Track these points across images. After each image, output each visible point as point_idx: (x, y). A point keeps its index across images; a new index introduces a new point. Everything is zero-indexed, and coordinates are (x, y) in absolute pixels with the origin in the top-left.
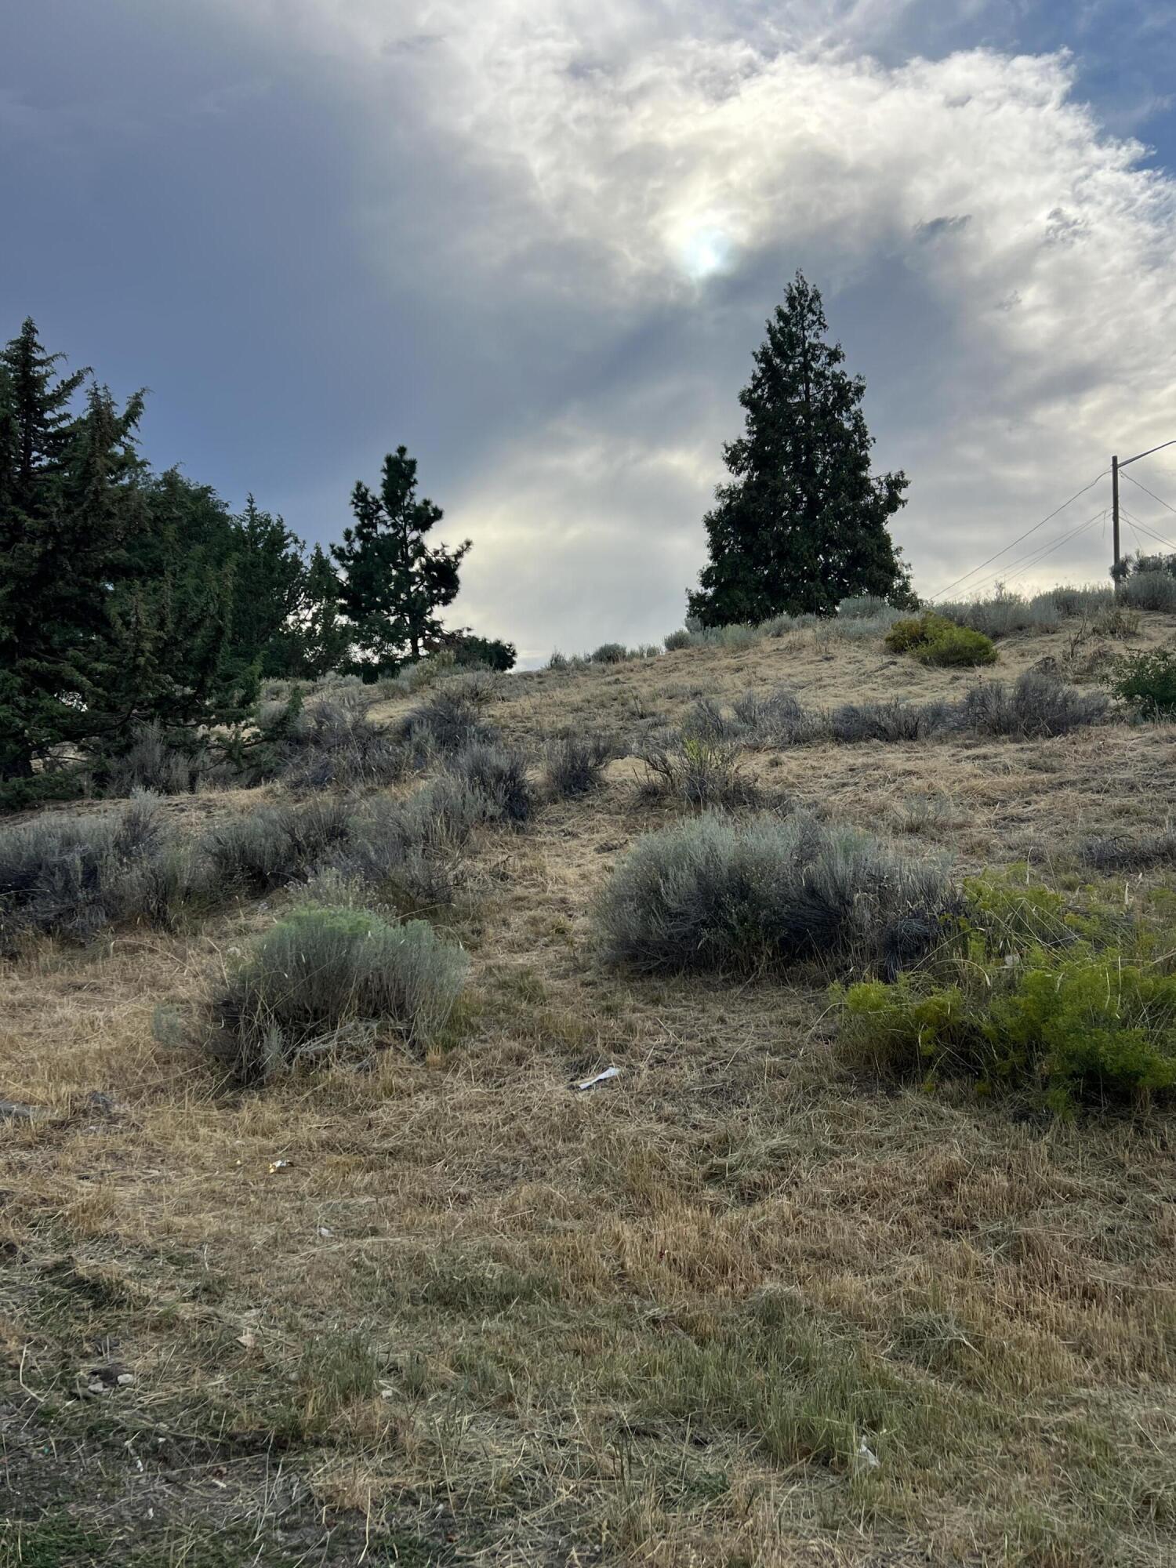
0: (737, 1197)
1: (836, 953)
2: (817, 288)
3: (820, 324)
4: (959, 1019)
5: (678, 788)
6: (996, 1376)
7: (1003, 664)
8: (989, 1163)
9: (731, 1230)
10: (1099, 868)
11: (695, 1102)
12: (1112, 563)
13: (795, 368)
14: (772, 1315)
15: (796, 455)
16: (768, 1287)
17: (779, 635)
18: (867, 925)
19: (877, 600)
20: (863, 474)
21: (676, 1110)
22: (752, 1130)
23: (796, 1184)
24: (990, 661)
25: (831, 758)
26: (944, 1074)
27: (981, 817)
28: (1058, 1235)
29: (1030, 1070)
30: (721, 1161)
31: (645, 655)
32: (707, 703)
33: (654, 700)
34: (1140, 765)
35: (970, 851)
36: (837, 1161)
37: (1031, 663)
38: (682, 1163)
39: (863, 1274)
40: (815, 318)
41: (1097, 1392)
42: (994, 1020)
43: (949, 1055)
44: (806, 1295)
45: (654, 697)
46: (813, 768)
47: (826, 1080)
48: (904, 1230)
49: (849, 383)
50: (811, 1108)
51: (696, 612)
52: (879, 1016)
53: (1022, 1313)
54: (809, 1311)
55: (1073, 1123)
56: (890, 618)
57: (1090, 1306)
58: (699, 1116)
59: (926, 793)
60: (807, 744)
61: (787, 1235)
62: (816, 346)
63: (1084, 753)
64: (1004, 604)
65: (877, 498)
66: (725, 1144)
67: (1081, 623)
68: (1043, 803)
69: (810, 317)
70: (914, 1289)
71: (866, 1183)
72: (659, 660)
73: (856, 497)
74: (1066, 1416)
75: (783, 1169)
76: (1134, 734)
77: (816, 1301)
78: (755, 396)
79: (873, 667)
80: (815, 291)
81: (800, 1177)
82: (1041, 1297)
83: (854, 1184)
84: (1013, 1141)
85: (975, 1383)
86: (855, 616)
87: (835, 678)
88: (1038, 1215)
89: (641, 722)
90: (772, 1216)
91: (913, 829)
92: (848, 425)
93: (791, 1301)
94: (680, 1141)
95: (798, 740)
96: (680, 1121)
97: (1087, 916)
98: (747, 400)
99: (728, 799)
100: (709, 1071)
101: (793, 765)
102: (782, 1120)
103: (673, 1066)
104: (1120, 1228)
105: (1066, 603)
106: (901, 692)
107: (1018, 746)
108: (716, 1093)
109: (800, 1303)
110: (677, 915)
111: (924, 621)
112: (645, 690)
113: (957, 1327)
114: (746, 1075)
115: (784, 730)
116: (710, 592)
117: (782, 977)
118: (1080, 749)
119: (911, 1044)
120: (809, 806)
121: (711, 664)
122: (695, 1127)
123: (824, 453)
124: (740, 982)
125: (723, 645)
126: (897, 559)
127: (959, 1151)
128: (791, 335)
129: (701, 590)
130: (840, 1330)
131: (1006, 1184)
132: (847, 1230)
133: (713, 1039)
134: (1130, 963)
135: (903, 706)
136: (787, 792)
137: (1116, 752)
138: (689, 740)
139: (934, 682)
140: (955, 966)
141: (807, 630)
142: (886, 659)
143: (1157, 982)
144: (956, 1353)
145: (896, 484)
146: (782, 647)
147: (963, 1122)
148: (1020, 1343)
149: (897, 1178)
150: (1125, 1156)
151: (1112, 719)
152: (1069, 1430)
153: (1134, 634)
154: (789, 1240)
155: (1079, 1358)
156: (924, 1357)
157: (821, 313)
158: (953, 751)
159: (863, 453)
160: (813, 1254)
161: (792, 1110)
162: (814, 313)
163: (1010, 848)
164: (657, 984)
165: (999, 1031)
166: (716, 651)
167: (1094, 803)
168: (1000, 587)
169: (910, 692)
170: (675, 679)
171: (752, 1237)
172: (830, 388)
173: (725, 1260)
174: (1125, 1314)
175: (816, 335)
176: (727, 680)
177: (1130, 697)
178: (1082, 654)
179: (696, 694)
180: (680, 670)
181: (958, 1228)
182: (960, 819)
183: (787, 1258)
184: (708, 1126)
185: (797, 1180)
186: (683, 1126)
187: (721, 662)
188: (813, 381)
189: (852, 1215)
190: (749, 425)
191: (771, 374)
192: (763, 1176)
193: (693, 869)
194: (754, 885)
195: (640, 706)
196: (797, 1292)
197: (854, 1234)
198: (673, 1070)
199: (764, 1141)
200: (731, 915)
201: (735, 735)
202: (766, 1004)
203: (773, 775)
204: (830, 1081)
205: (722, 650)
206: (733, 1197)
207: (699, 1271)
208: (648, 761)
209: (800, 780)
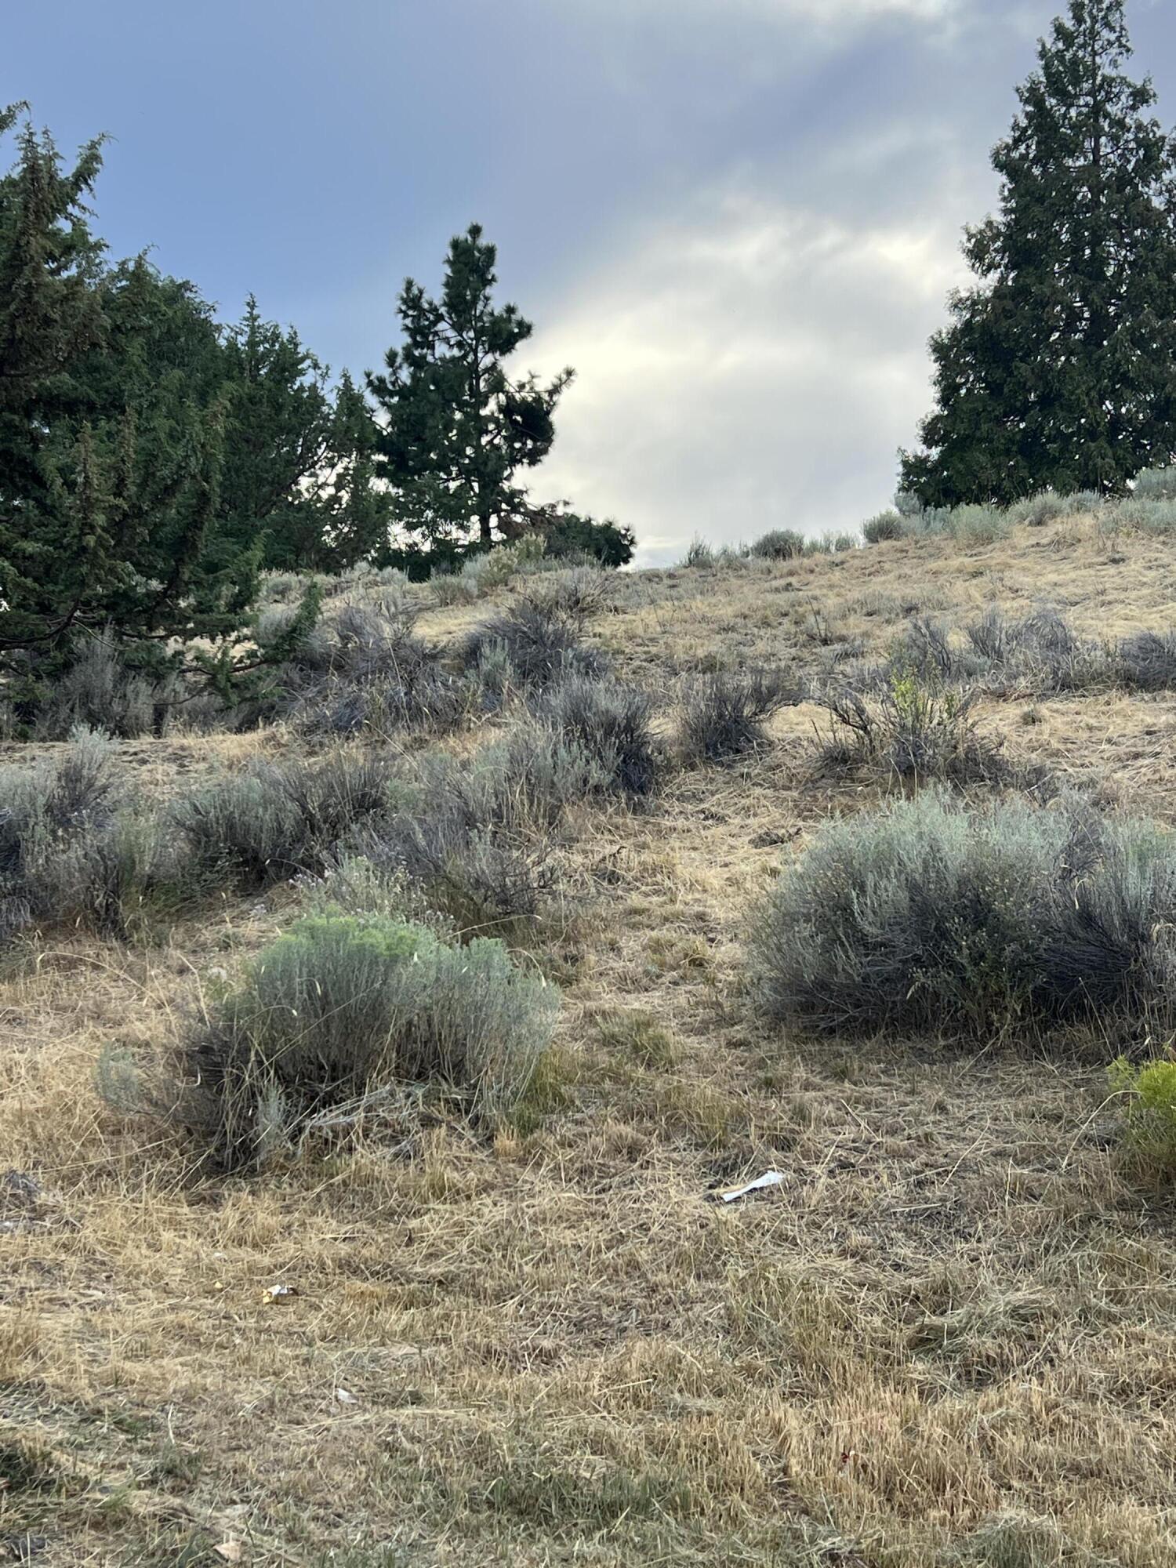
0: (959, 1377)
1: (1121, 1012)
3: (1121, 46)
5: (880, 754)
9: (951, 1425)
11: (898, 1230)
13: (1079, 114)
14: (1011, 1557)
15: (1076, 246)
16: (1007, 1515)
17: (1040, 522)
21: (868, 1240)
22: (985, 1277)
23: (1051, 1361)
25: (1117, 713)
30: (936, 1320)
31: (833, 548)
32: (927, 625)
33: (844, 617)
36: (1115, 1329)
38: (877, 1321)
39: (1152, 1504)
40: (1113, 37)
44: (1065, 1531)
45: (845, 613)
46: (1090, 728)
47: (1100, 1206)
49: (1163, 139)
50: (1076, 1247)
51: (912, 484)
54: (1070, 1555)
58: (904, 1251)
60: (1081, 691)
61: (1038, 1437)
62: (1113, 80)
66: (942, 1296)
69: (1106, 34)
71: (1160, 1366)
72: (854, 557)
75: (1031, 1337)
77: (1081, 1540)
78: (1015, 155)
81: (1057, 1351)
83: (1141, 1366)
86: (1158, 497)
87: (1126, 590)
89: (825, 650)
90: (1015, 1408)
93: (1042, 1537)
94: (874, 1286)
95: (1067, 684)
96: (874, 1257)
98: (1002, 163)
99: (955, 771)
100: (920, 1184)
101: (1059, 722)
102: (1030, 1263)
103: (865, 1173)
108: (931, 1217)
109: (1055, 1542)
110: (876, 946)
112: (831, 602)
114: (976, 1192)
115: (1047, 669)
116: (935, 453)
117: (1035, 1046)
120: (1083, 786)
121: (933, 565)
122: (897, 1267)
123: (1120, 245)
124: (971, 1052)
125: (953, 535)
128: (1075, 61)
129: (921, 450)
132: (1129, 1434)
133: (927, 1136)
136: (1048, 763)
138: (899, 681)
141: (1084, 516)
146: (1045, 541)
154: (1040, 1447)
157: (1122, 28)
160: (1076, 1468)
161: (1047, 1249)
162: (1112, 29)
164: (844, 1049)
166: (943, 544)
170: (878, 585)
171: (982, 1438)
172: (1132, 145)
173: (941, 1470)
175: (1114, 63)
176: (959, 590)
179: (910, 610)
180: (887, 572)
183: (1036, 1472)
184: (916, 1266)
185: (1053, 1355)
186: (879, 1264)
187: (949, 562)
188: (1106, 135)
189: (1137, 1413)
190: (1004, 199)
191: (1041, 122)
192: (1000, 1346)
193: (903, 877)
194: (997, 905)
195: (822, 626)
196: (1051, 1524)
197: (1140, 1442)
198: (865, 1180)
199: (1003, 1293)
200: (960, 949)
201: (970, 675)
202: (1009, 1086)
203: (1027, 737)
204: (1107, 1208)
205: (952, 543)
206: (953, 1375)
207: (902, 1485)
208: (836, 710)
209: (1070, 746)
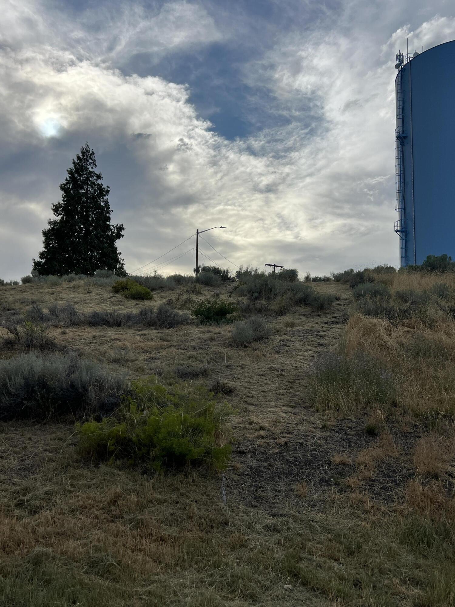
0: (28, 513)
1: (80, 410)
2: (93, 150)
3: (94, 164)
4: (125, 436)
5: (21, 341)
6: (125, 575)
7: (155, 300)
8: (130, 491)
9: (24, 526)
10: (181, 377)
11: (15, 474)
12: (195, 267)
13: (83, 179)
14: (37, 561)
15: (82, 212)
16: (36, 549)
17: (70, 281)
18: (93, 399)
19: (110, 272)
20: (108, 223)
21: (6, 477)
22: (38, 484)
23: (54, 505)
24: (150, 298)
25: (86, 332)
26: (117, 458)
27: (142, 357)
28: (153, 518)
29: (149, 455)
30: (23, 498)
31: (12, 284)
32: (37, 307)
33: (14, 303)
34: (198, 341)
35: (136, 370)
36: (72, 495)
37: (164, 300)
38: (6, 500)
39: (77, 540)
40: (92, 162)
41: (162, 577)
42: (138, 436)
43: (120, 450)
44: (53, 551)
45: (15, 302)
46: (79, 335)
47: (71, 462)
48: (96, 520)
49: (104, 188)
50: (64, 474)
51: (36, 268)
52: (94, 435)
53: (137, 550)
54: (54, 558)
55: (163, 474)
56: (114, 279)
57: (162, 544)
58: (16, 479)
59: (122, 348)
60: (77, 326)
61: (48, 527)
62: (92, 172)
63: (179, 335)
64: (157, 278)
65: (113, 233)
66: (26, 491)
67: (182, 288)
68: (164, 353)
69: (90, 161)
70: (97, 544)
71: (82, 503)
72: (18, 287)
73: (105, 232)
74: (149, 588)
75: (49, 499)
76: (197, 329)
77: (57, 553)
78: (66, 187)
79: (106, 297)
80: (93, 152)
81: (56, 502)
82: (145, 542)
83: (77, 504)
84: (140, 483)
85: (117, 579)
86: (101, 277)
87: (91, 300)
88: (147, 511)
89: (8, 312)
90: (43, 519)
91: (116, 361)
92: (102, 204)
93: (46, 554)
94: (6, 490)
95: (74, 324)
96: (7, 482)
97: (174, 395)
98: (63, 188)
99: (42, 347)
100: (22, 460)
101: (71, 334)
102: (51, 480)
103: (6, 459)
104: (176, 513)
105: (177, 280)
106: (116, 308)
107: (157, 331)
108: (24, 470)
109: (50, 554)
110: (14, 395)
111: (127, 281)
112: (11, 299)
113: (112, 558)
114: (38, 461)
115: (69, 320)
116: (43, 261)
117: (57, 420)
118: (178, 334)
119: (106, 446)
120: (75, 351)
121: (41, 291)
122: (13, 484)
123: (93, 213)
124: (40, 423)
125: (46, 283)
126: (119, 257)
127: (120, 487)
128: (82, 166)
129: (39, 260)
130: (65, 564)
131: (136, 500)
132: (73, 522)
133: (25, 447)
134: (187, 413)
135: (116, 313)
136: (67, 345)
137: (190, 335)
138: (27, 322)
139: (129, 305)
140: (124, 415)
141: (82, 281)
142: (112, 295)
143: (195, 420)
144: (110, 568)
145: (120, 228)
146: (71, 286)
147: (122, 476)
148: (135, 562)
149: (95, 500)
150: (180, 486)
151: (191, 323)
152: (149, 593)
153: (200, 293)
154: (48, 529)
155: (156, 565)
156: (98, 571)
157: (94, 160)
158: (133, 332)
159: (108, 215)
160: (58, 534)
161: (56, 475)
162: (92, 160)
163: (151, 369)
164: (3, 424)
165: (139, 440)
166: (43, 285)
167: (182, 354)
168: (155, 272)
169: (120, 308)
170: (24, 295)
171: (33, 529)
172: (96, 189)
173: (19, 540)
174: (174, 546)
175: (92, 168)
176: (47, 297)
177: (197, 316)
178: (182, 299)
179: (33, 302)
180: (28, 292)
181: (117, 518)
182: (134, 358)
183: (47, 536)
184: (19, 483)
185: (55, 503)
186: (8, 484)
187: (45, 290)
188: (90, 185)
189: (76, 516)
190: (63, 198)
191: (73, 180)
192: (41, 503)
193: (22, 376)
194: (48, 383)
195: (8, 306)
196: (49, 550)
197: (76, 524)
198: (6, 461)
199: (43, 488)
200: (38, 395)
201: (49, 320)
202: (50, 432)
203: (63, 338)
204: (73, 462)
205: (46, 285)
206: (27, 513)
207: (8, 546)
208: (8, 329)
209: (74, 340)
